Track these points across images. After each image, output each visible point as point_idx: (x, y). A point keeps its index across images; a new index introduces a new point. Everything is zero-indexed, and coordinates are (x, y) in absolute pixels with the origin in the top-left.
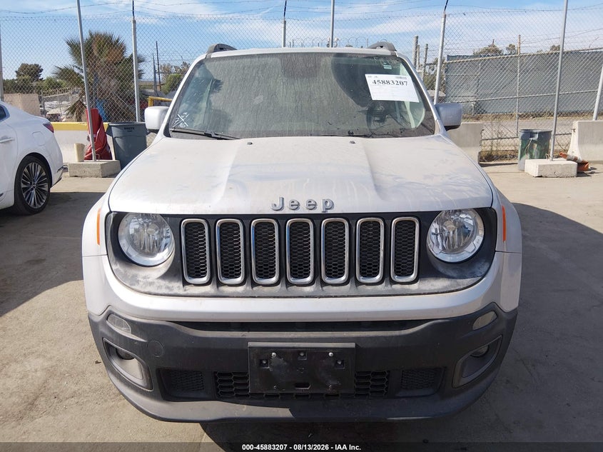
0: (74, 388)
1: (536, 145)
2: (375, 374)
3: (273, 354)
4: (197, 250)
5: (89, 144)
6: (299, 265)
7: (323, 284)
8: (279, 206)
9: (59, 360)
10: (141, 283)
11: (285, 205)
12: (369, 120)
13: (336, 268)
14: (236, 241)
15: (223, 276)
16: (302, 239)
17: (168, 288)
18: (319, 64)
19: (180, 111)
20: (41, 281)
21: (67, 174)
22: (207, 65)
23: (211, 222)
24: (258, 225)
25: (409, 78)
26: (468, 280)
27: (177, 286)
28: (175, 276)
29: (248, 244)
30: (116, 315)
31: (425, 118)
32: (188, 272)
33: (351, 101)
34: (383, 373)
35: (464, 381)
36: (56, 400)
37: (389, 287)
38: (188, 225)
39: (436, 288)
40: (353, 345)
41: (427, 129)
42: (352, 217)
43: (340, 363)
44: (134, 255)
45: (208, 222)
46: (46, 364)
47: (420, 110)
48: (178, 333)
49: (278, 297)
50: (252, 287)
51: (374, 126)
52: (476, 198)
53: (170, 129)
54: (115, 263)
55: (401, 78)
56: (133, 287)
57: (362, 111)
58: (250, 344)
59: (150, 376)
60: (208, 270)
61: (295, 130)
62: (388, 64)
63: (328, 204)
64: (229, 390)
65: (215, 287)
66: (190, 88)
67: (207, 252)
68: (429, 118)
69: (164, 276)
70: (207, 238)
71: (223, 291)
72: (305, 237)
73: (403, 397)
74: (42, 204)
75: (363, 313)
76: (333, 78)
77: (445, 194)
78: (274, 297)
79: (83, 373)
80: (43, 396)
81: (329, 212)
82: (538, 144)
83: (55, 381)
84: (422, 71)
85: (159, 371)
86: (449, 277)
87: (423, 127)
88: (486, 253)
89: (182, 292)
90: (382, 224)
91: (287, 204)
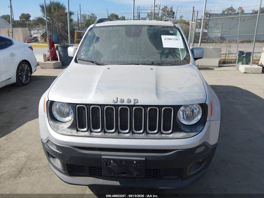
0: (37, 165)
1: (244, 59)
2: (154, 170)
3: (112, 161)
4: (83, 118)
5: (48, 54)
6: (124, 125)
7: (133, 133)
8: (116, 101)
9: (31, 153)
10: (60, 130)
11: (118, 101)
12: (161, 57)
13: (139, 127)
14: (98, 115)
15: (93, 128)
16: (125, 115)
17: (71, 132)
18: (141, 30)
19: (82, 50)
20: (26, 117)
21: (39, 67)
22: (94, 30)
23: (88, 107)
24: (107, 108)
25: (181, 37)
26: (194, 133)
27: (74, 132)
28: (74, 128)
29: (103, 116)
30: (51, 142)
31: (186, 56)
32: (79, 126)
33: (154, 48)
34: (157, 170)
35: (191, 173)
36: (30, 170)
37: (160, 135)
38: (79, 107)
39: (180, 136)
40: (144, 159)
41: (186, 61)
42: (145, 107)
43: (139, 166)
44: (58, 118)
45: (86, 106)
46: (27, 154)
47: (184, 52)
48: (74, 151)
49: (115, 138)
50: (104, 134)
51: (164, 59)
52: (199, 99)
53: (77, 59)
54: (51, 121)
55: (177, 37)
56: (57, 131)
57: (159, 53)
58: (103, 157)
59: (64, 166)
60: (87, 126)
61: (129, 60)
62: (172, 31)
63: (136, 101)
64: (95, 173)
65: (90, 133)
66: (86, 40)
67: (86, 119)
68: (188, 56)
69: (69, 128)
70: (86, 113)
71: (93, 135)
72: (126, 114)
73: (166, 179)
74: (28, 81)
75: (149, 146)
76: (147, 37)
77: (186, 97)
78: (113, 138)
79: (41, 159)
80: (25, 168)
81: (136, 104)
82: (245, 58)
83: (30, 162)
84: (195, 23)
85: (67, 165)
86: (186, 132)
87: (185, 60)
88: (202, 122)
89: (76, 134)
90: (158, 109)
91: (119, 100)
